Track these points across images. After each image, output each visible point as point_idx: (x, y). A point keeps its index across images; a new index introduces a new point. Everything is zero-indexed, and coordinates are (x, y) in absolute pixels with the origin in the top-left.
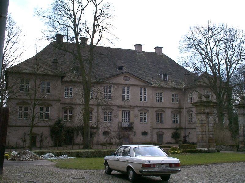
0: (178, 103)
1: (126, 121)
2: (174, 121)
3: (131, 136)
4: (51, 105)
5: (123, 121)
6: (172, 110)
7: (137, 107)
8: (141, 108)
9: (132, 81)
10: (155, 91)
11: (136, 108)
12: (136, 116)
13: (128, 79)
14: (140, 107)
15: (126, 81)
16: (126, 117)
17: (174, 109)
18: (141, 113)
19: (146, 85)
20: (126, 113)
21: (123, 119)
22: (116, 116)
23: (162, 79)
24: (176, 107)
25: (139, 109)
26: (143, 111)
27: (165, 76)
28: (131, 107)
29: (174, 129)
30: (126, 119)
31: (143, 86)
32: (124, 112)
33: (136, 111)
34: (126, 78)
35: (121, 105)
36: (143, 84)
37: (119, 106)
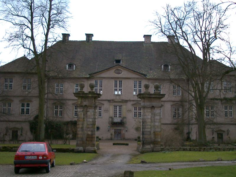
0: (180, 96)
1: (118, 116)
2: (175, 116)
3: (123, 132)
4: (31, 101)
5: (115, 116)
6: (172, 103)
7: (131, 101)
8: (135, 102)
9: (124, 74)
10: (151, 83)
11: (129, 102)
12: (130, 111)
13: (120, 72)
14: (133, 101)
15: (117, 75)
16: (118, 111)
17: (175, 103)
18: (135, 108)
19: (141, 77)
20: (118, 108)
21: (115, 114)
22: (107, 111)
23: (163, 70)
24: (177, 100)
25: (132, 103)
26: (137, 105)
27: (166, 66)
28: (123, 101)
29: (174, 124)
30: (118, 113)
31: (137, 78)
32: (116, 107)
33: (129, 106)
34: (118, 72)
35: (112, 100)
36: (137, 76)
37: (110, 100)
